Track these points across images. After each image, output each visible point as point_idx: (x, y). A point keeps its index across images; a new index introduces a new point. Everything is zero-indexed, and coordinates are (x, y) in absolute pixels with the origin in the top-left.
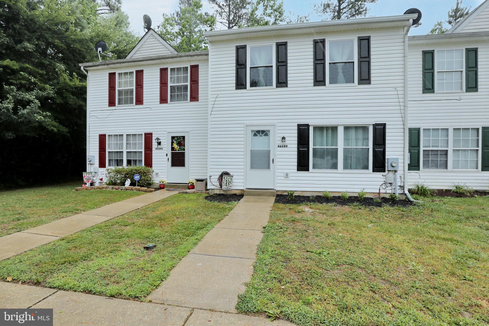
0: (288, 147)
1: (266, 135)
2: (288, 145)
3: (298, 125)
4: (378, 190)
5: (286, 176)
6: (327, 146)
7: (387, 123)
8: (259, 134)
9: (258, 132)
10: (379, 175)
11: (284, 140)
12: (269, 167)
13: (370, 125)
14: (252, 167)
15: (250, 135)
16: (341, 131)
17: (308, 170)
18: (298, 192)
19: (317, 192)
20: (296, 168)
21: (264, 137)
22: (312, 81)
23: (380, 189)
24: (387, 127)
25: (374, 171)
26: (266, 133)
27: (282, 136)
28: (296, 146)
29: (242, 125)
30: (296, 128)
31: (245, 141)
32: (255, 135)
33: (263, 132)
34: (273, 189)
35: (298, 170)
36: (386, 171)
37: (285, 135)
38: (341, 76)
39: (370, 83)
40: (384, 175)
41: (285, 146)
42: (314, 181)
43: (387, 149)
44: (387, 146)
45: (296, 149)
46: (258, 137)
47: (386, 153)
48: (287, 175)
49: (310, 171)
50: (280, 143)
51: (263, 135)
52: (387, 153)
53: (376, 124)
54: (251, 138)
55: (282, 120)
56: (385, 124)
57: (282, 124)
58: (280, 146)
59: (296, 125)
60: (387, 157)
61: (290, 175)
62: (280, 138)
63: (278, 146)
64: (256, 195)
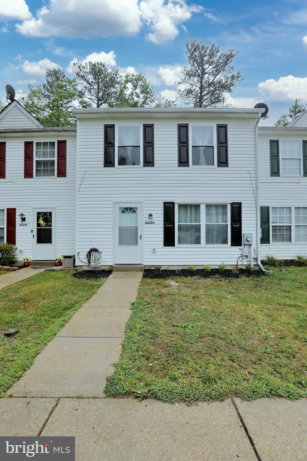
1: (134, 212)
2: (155, 222)
3: (164, 202)
5: (154, 251)
6: (191, 223)
7: (243, 202)
8: (127, 211)
9: (126, 209)
10: (237, 248)
11: (151, 217)
12: (136, 243)
13: (228, 203)
14: (120, 243)
15: (118, 212)
16: (203, 208)
17: (173, 245)
19: (182, 266)
20: (163, 243)
21: (131, 213)
22: (177, 162)
23: (237, 261)
24: (242, 205)
25: (232, 245)
26: (134, 210)
27: (149, 213)
28: (162, 223)
29: (111, 202)
30: (162, 205)
31: (113, 218)
32: (123, 212)
33: (131, 209)
34: (141, 264)
35: (164, 246)
36: (242, 245)
37: (152, 213)
38: (202, 158)
39: (227, 166)
40: (241, 249)
41: (152, 223)
42: (179, 256)
43: (243, 226)
44: (243, 222)
45: (162, 226)
46: (126, 213)
48: (154, 250)
49: (176, 246)
50: (147, 220)
51: (130, 212)
52: (243, 229)
53: (233, 203)
54: (120, 214)
55: (149, 198)
56: (241, 203)
57: (149, 201)
58: (147, 222)
59: (162, 202)
60: (243, 233)
61: (157, 250)
62: (147, 215)
63: (146, 223)
64: (125, 270)
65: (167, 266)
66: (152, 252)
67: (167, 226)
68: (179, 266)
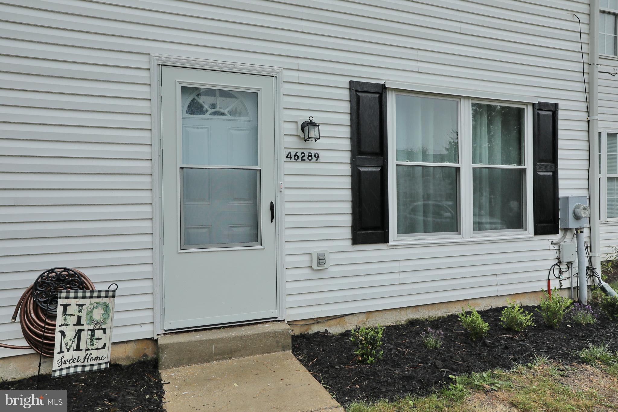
0: (321, 159)
2: (321, 153)
3: (351, 82)
4: (546, 283)
5: (319, 264)
7: (562, 105)
8: (213, 105)
9: (209, 95)
10: (546, 240)
11: (313, 133)
12: (255, 237)
13: (526, 104)
14: (187, 241)
15: (176, 104)
17: (385, 239)
18: (355, 319)
19: (409, 311)
20: (347, 233)
21: (229, 117)
23: (549, 280)
24: (561, 114)
25: (536, 233)
27: (305, 117)
28: (346, 157)
29: (141, 61)
30: (345, 94)
31: (155, 131)
32: (195, 107)
33: (228, 96)
34: (274, 320)
35: (356, 240)
36: (560, 231)
37: (317, 118)
40: (555, 241)
41: (310, 157)
42: (402, 275)
43: (560, 173)
44: (560, 164)
45: (347, 169)
46: (207, 115)
47: (560, 182)
48: (321, 260)
49: (391, 243)
50: (293, 144)
51: (226, 111)
52: (561, 184)
53: (541, 104)
54: (183, 118)
55: (301, 61)
56: (556, 105)
57: (301, 74)
58: (293, 154)
59: (345, 82)
60: (562, 194)
61: (331, 259)
62: (293, 126)
63: (289, 156)
64: (216, 355)
65: (364, 315)
66: (315, 267)
67: (362, 169)
68: (398, 312)
